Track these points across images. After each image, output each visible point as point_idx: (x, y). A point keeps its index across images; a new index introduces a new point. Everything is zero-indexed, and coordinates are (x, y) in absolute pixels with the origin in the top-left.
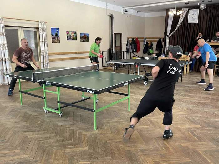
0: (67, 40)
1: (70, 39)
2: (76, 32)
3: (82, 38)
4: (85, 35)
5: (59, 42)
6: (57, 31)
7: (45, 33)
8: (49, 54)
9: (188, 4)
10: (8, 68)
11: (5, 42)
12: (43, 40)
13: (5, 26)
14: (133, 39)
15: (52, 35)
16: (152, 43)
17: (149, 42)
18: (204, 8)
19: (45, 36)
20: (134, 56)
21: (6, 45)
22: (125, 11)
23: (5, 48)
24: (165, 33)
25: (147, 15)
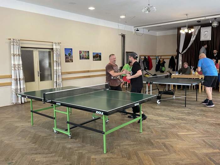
0: (80, 59)
1: (83, 58)
2: (89, 51)
3: (94, 57)
4: (97, 54)
5: (72, 62)
6: (70, 51)
7: (59, 53)
8: (62, 74)
9: (200, 22)
10: (22, 87)
11: (21, 63)
12: (56, 59)
13: (21, 47)
14: (145, 57)
15: (66, 55)
16: (165, 60)
17: (161, 60)
18: (217, 25)
19: (59, 56)
20: (146, 74)
21: (21, 65)
22: (137, 31)
23: (20, 68)
24: (178, 51)
25: (158, 34)
